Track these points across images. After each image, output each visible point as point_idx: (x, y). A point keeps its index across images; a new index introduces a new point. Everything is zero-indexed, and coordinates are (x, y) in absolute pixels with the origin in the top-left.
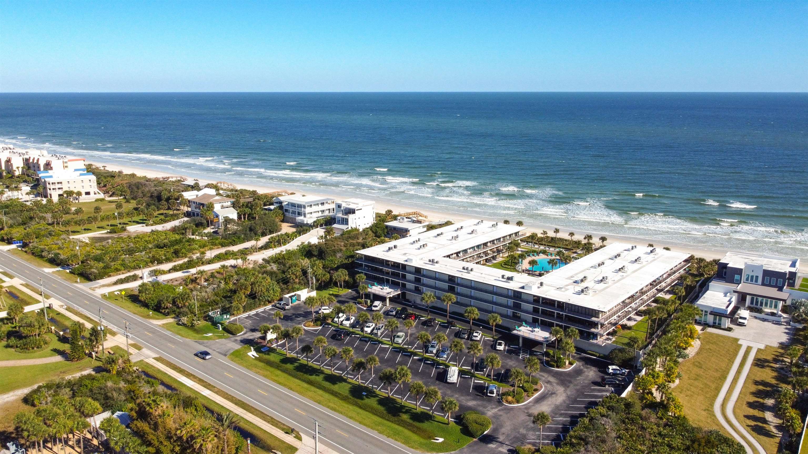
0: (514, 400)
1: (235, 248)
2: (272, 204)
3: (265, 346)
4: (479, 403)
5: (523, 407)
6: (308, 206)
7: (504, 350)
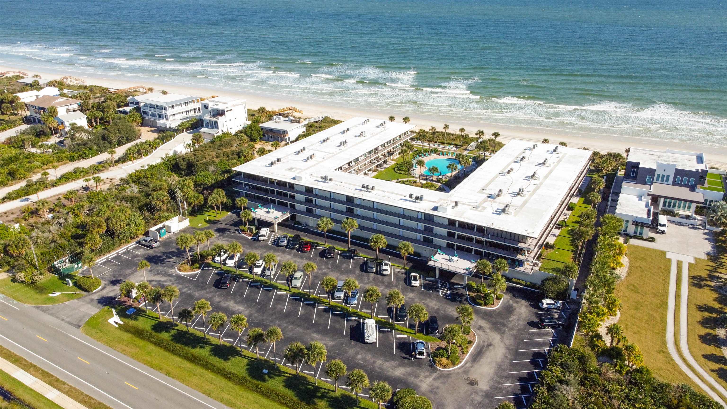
0: (449, 362)
1: (85, 164)
2: (127, 105)
3: (131, 306)
4: (409, 370)
5: (461, 371)
6: (169, 107)
7: (421, 285)
